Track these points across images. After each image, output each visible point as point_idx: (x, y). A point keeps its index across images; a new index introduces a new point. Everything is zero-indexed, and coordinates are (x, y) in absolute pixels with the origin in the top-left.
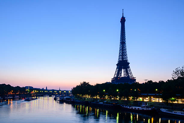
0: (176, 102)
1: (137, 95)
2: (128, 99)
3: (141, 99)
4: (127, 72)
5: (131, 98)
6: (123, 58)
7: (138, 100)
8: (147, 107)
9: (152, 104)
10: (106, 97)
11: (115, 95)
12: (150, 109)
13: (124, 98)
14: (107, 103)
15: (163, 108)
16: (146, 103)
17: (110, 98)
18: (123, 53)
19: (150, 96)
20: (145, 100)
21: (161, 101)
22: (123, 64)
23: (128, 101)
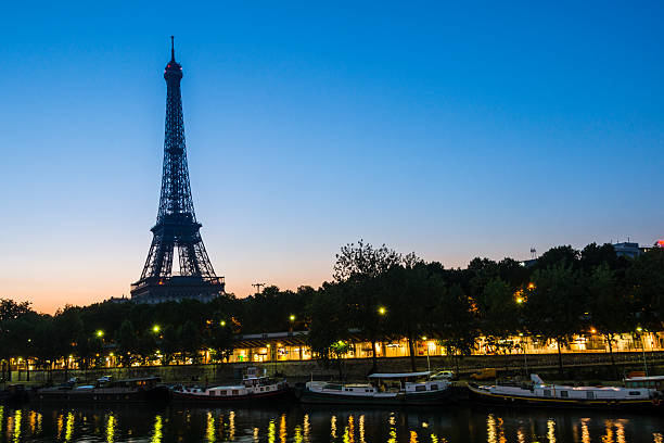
0: (349, 355)
1: (226, 342)
2: (196, 357)
3: (243, 354)
4: (192, 255)
5: (208, 354)
6: (175, 207)
7: (233, 359)
8: (264, 382)
9: (279, 372)
10: (110, 360)
11: (147, 349)
12: (273, 388)
13: (183, 357)
14: (112, 384)
15: (317, 378)
16: (260, 367)
17: (127, 362)
18: (175, 187)
19: (273, 341)
20: (257, 358)
21: (306, 357)
22: (176, 229)
23: (198, 368)
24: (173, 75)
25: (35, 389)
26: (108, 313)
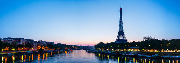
0: (144, 51)
1: (128, 48)
2: (124, 50)
3: (130, 50)
4: (123, 36)
5: (125, 50)
6: (121, 30)
7: (128, 51)
8: (132, 54)
9: (134, 52)
10: (113, 49)
11: (117, 48)
12: (134, 55)
13: (122, 50)
14: (113, 52)
15: (140, 54)
16: (132, 52)
17: (115, 50)
18: (121, 27)
19: (134, 49)
20: (131, 51)
21: (138, 51)
22: (121, 33)
23: (124, 51)
24: (121, 10)
25: (105, 52)
26: (112, 44)
